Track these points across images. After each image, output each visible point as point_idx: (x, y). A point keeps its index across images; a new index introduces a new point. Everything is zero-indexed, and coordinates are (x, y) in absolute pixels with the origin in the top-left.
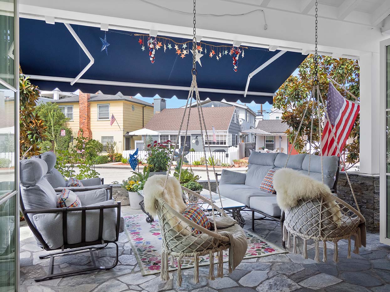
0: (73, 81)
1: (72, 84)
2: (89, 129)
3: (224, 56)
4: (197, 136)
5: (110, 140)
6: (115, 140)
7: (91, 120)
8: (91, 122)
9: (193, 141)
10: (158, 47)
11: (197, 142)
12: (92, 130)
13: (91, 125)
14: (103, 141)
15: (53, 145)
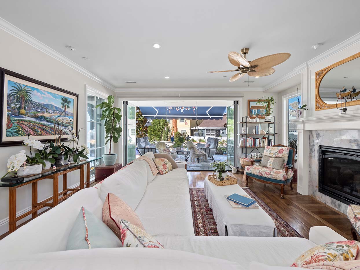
0: (155, 116)
1: (155, 117)
2: (176, 127)
3: (190, 109)
4: (223, 129)
5: (185, 132)
6: (187, 131)
7: (177, 123)
8: (177, 124)
9: (221, 132)
10: (171, 109)
11: (223, 133)
12: (177, 127)
13: (177, 125)
14: (182, 132)
15: (162, 133)
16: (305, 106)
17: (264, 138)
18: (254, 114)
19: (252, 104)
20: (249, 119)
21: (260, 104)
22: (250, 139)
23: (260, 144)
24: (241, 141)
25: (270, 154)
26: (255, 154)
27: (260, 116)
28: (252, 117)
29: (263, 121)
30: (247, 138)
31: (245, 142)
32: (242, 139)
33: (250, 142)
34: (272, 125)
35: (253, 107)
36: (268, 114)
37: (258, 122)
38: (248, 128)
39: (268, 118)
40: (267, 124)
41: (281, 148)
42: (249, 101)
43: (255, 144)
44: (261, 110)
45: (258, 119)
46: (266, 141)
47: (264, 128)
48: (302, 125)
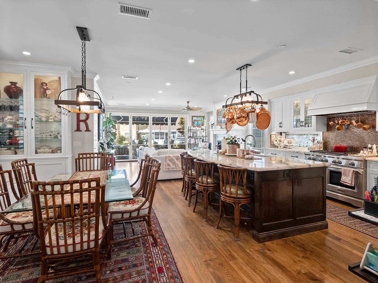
16: (214, 123)
17: (200, 139)
18: (195, 124)
19: (194, 118)
20: (192, 128)
21: (199, 119)
22: (193, 139)
23: (198, 142)
24: (188, 140)
25: (201, 146)
26: (196, 148)
27: (198, 126)
28: (194, 126)
29: (200, 128)
30: (191, 139)
31: (190, 141)
32: (189, 139)
33: (193, 141)
34: (205, 131)
35: (195, 120)
36: (203, 125)
37: (197, 129)
38: (191, 133)
39: (203, 127)
40: (202, 130)
41: (206, 143)
42: (193, 117)
43: (196, 142)
44: (199, 122)
45: (197, 127)
46: (201, 140)
47: (201, 133)
48: (213, 132)
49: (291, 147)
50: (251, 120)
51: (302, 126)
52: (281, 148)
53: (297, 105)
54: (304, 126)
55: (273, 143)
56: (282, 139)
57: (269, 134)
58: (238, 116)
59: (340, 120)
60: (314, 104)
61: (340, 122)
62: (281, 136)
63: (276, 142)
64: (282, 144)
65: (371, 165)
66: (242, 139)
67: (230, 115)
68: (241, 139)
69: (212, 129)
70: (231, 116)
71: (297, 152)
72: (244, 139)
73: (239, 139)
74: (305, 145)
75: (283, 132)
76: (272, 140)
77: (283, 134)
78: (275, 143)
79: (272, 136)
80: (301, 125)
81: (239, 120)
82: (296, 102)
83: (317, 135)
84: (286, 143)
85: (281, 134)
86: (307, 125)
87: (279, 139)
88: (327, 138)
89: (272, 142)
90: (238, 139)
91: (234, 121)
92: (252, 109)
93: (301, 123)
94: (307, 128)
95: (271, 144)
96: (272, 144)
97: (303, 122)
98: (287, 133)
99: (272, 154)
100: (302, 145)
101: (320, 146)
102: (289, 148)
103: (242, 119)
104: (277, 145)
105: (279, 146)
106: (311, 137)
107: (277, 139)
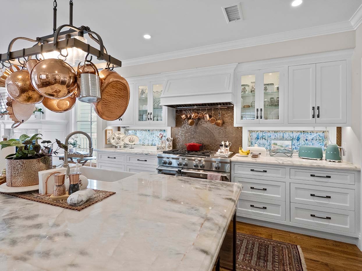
48: (3, 125)
49: (133, 146)
50: (84, 92)
51: (150, 119)
52: (121, 148)
53: (143, 92)
54: (152, 119)
55: (109, 141)
56: (121, 136)
57: (103, 129)
58: (44, 77)
59: (193, 114)
60: (168, 91)
61: (193, 115)
62: (119, 132)
63: (114, 141)
64: (122, 143)
65: (236, 166)
66: (58, 142)
67: (20, 77)
68: (53, 141)
69: (3, 121)
70: (23, 80)
71: (146, 154)
72: (63, 142)
73: (49, 142)
74: (150, 143)
75: (122, 127)
76: (108, 138)
77: (122, 129)
78: (112, 141)
79: (108, 132)
80: (149, 117)
81: (49, 90)
82: (140, 88)
83: (164, 131)
84: (127, 141)
85: (119, 129)
86: (155, 118)
87: (117, 135)
88: (176, 134)
89: (107, 141)
90: (44, 142)
91: (35, 96)
92: (87, 65)
93: (149, 115)
94: (155, 122)
95: (106, 143)
96: (108, 143)
97: (151, 114)
98: (127, 128)
99: (109, 157)
100: (146, 142)
101: (170, 145)
102: (132, 148)
103: (57, 87)
104: (114, 144)
105: (119, 147)
106: (158, 134)
107: (115, 135)
